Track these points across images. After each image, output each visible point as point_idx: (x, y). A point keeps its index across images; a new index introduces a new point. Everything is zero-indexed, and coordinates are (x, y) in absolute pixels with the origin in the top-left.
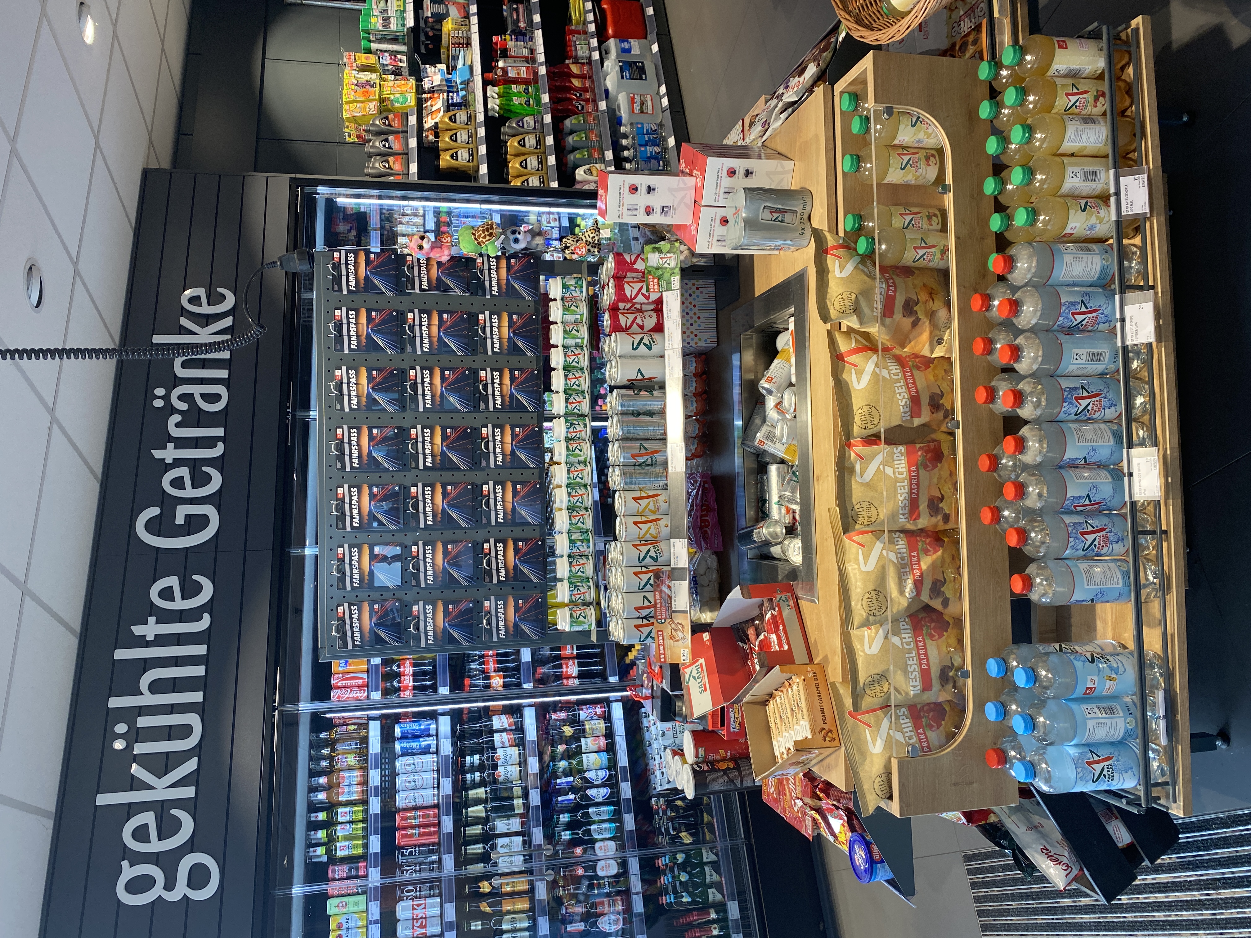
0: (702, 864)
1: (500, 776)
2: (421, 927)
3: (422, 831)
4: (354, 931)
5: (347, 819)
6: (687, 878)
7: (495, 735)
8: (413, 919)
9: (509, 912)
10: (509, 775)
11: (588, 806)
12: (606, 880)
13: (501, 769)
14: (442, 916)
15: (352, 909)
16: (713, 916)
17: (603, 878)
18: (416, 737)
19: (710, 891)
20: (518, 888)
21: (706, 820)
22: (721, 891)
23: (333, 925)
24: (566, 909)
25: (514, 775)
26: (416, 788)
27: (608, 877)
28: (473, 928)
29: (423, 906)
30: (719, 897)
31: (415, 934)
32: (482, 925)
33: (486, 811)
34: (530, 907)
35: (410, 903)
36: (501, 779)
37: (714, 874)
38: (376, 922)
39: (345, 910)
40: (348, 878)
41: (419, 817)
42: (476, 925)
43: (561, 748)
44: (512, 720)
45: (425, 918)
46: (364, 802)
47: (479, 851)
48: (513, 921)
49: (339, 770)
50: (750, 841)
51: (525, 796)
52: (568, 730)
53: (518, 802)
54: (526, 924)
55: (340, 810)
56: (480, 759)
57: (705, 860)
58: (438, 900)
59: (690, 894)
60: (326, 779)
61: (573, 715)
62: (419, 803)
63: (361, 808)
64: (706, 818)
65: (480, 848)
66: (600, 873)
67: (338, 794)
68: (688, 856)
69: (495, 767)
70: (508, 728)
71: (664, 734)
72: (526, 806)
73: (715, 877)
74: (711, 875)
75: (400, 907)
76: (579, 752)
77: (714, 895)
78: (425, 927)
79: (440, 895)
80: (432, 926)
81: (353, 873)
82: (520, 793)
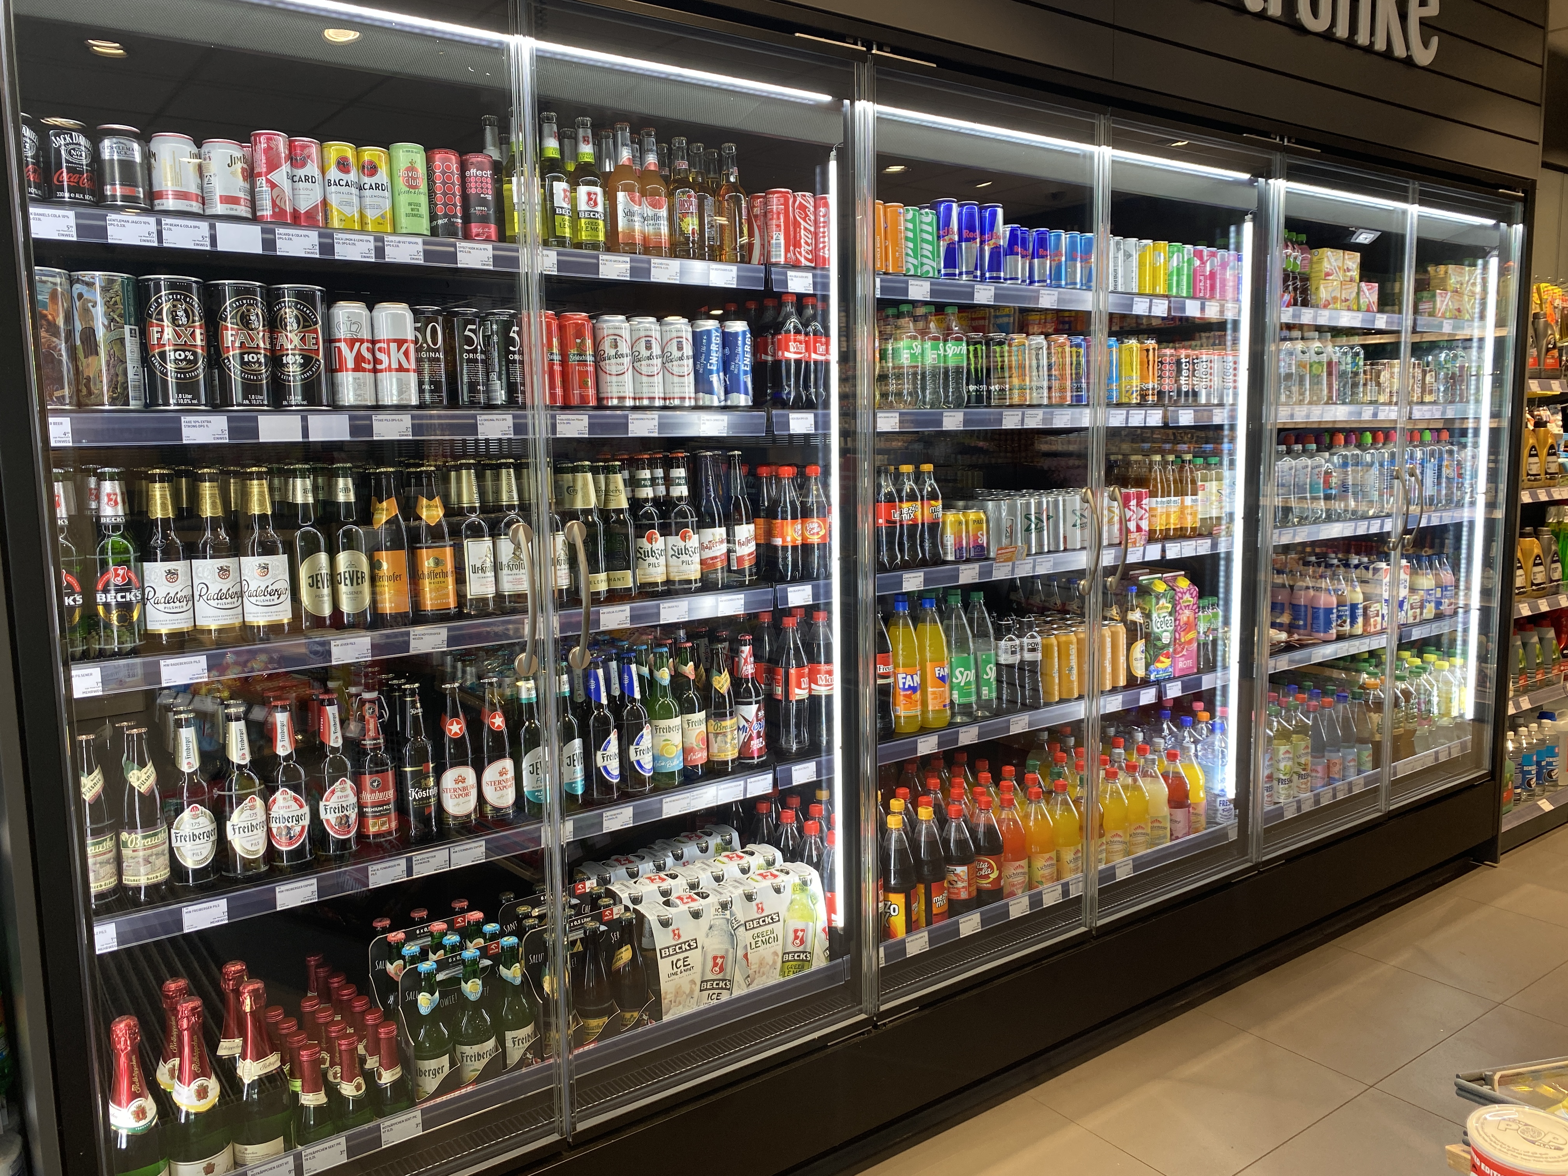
0: (498, 1030)
1: (650, 541)
2: (359, 359)
3: (557, 368)
4: (355, 200)
5: (583, 206)
6: (473, 998)
7: (723, 530)
8: (373, 342)
9: (374, 565)
10: (651, 560)
11: (584, 735)
12: (433, 792)
13: (659, 543)
14: (378, 407)
15: (403, 200)
16: (387, 1078)
17: (438, 783)
18: (726, 364)
19: (445, 1060)
20: (427, 587)
21: (594, 1023)
22: (445, 1087)
23: (370, 153)
24: (372, 701)
25: (652, 570)
26: (636, 359)
27: (439, 796)
28: (341, 482)
29: (405, 365)
30: (431, 1084)
31: (343, 346)
32: (348, 504)
33: (587, 512)
34: (383, 616)
35: (410, 335)
36: (644, 543)
37: (480, 1065)
38: (380, 251)
39: (401, 185)
40: (465, 197)
41: (583, 363)
42: (347, 490)
43: (689, 669)
44: (747, 565)
45: (375, 371)
46: (613, 244)
47: (504, 496)
48: (355, 578)
49: (670, 194)
50: (572, 1147)
51: (614, 597)
52: (722, 682)
53: (601, 582)
54: (346, 607)
55: (598, 190)
56: (680, 498)
57: (509, 1035)
58: (414, 401)
59: (436, 1011)
60: (652, 168)
61: (747, 690)
62: (611, 366)
63: (602, 237)
64: (597, 1024)
65: (511, 498)
66: (450, 777)
67: (628, 189)
68: (516, 990)
69: (665, 531)
70: (733, 556)
71: (749, 897)
72: (596, 599)
73: (474, 1068)
74: (479, 1056)
75: (401, 310)
76: (687, 708)
77: (436, 1072)
78: (357, 368)
79: (421, 406)
80: (358, 386)
81: (477, 210)
82: (619, 585)
